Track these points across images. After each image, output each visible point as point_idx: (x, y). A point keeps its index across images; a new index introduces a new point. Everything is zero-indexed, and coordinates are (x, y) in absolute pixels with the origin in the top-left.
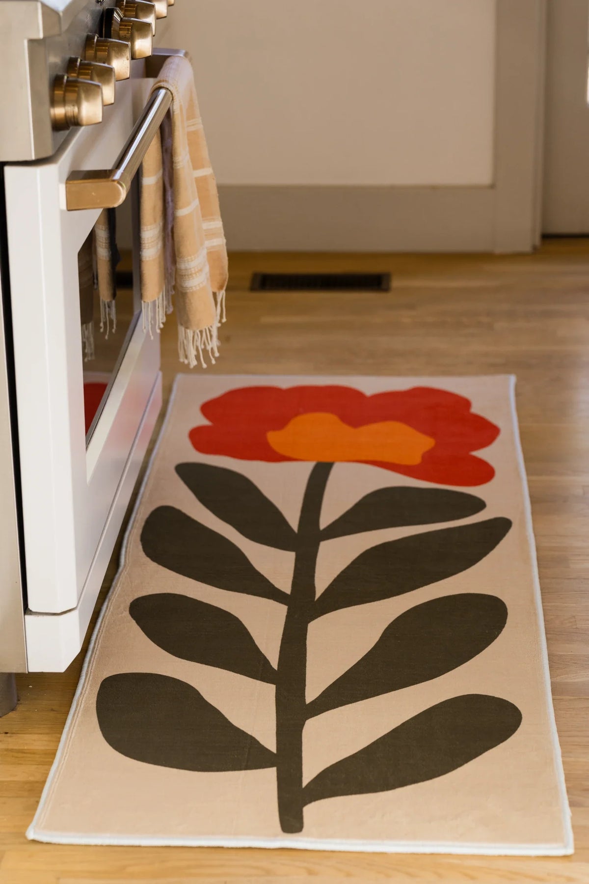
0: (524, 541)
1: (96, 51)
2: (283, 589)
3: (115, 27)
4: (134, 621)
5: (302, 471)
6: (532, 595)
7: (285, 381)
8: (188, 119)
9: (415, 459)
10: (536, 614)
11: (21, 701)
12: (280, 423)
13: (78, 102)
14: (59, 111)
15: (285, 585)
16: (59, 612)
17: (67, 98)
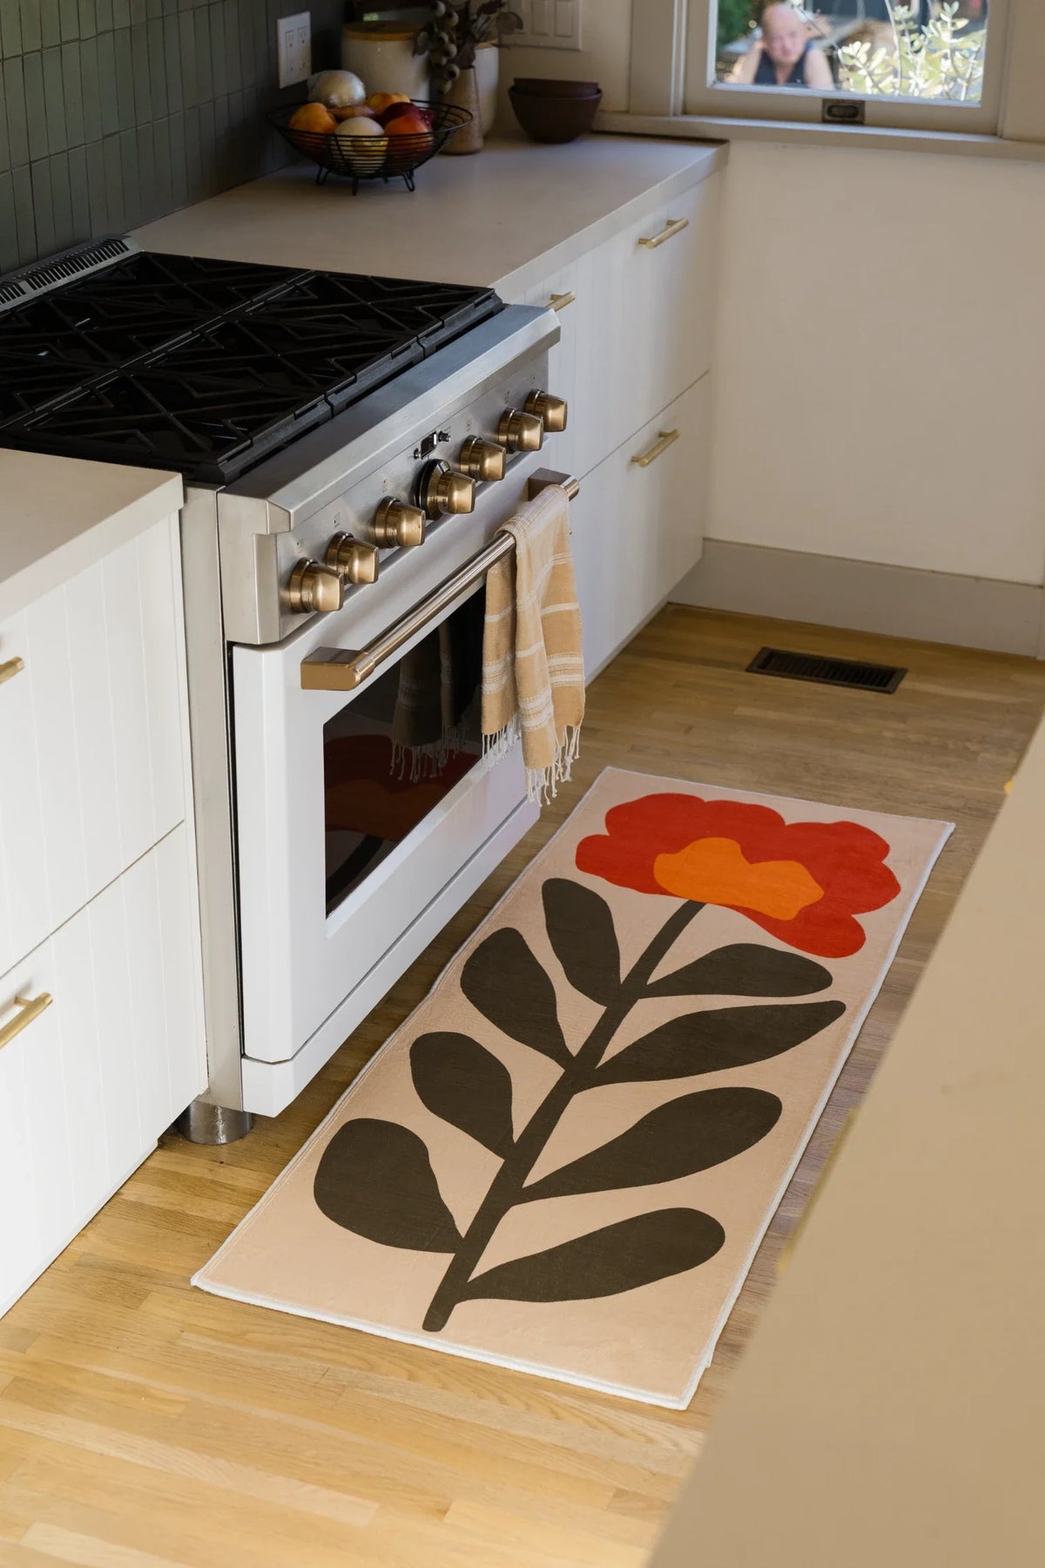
0: (843, 1036)
1: (387, 516)
2: (571, 1050)
3: (433, 480)
4: (409, 1060)
5: (669, 906)
6: (815, 1101)
7: (710, 792)
8: (556, 552)
9: (789, 913)
10: (805, 1126)
11: (253, 1130)
12: (676, 844)
13: (313, 588)
14: (295, 596)
15: (574, 1044)
16: (272, 1062)
17: (304, 583)
